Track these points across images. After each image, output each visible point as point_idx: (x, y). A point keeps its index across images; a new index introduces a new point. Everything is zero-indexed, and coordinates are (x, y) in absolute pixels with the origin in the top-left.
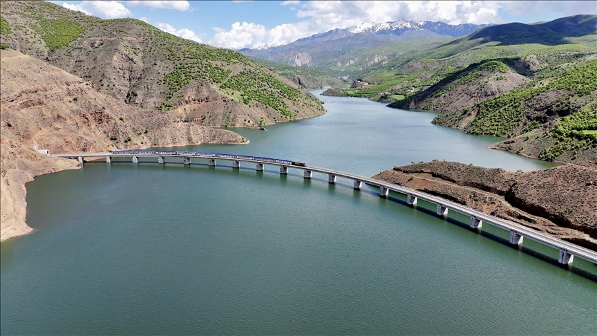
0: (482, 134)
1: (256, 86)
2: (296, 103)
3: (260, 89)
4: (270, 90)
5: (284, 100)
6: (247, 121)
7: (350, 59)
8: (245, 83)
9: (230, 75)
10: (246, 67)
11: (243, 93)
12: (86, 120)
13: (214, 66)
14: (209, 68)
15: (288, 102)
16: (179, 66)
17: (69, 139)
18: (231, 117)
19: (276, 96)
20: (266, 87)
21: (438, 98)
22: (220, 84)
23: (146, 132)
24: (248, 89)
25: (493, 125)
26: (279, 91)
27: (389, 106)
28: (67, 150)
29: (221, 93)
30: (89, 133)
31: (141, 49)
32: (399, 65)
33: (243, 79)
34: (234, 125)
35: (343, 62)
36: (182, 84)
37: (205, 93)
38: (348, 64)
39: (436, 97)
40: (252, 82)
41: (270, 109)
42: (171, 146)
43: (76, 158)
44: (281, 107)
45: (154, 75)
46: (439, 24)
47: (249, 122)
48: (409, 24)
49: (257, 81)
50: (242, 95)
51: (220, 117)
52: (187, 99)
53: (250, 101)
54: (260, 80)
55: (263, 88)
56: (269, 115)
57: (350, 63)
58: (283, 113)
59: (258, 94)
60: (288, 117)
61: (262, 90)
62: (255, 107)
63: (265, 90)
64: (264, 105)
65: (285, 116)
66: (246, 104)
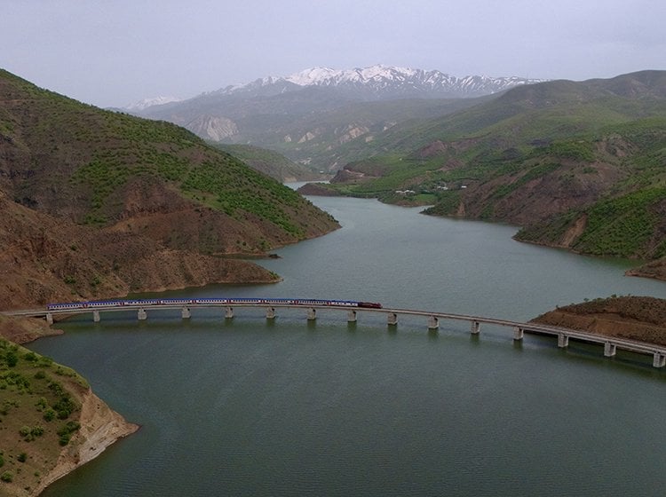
0: (601, 254)
3: (241, 189)
4: (256, 190)
5: (281, 206)
6: (241, 244)
7: (305, 130)
9: (191, 167)
10: (208, 152)
11: (218, 197)
12: (26, 252)
13: (160, 152)
14: (154, 156)
15: (289, 211)
16: (100, 152)
17: (14, 285)
18: (215, 237)
19: (268, 201)
20: (249, 187)
22: (179, 184)
23: (116, 269)
24: (224, 190)
25: (614, 241)
26: (268, 192)
28: (17, 303)
29: (187, 196)
30: (36, 273)
31: (19, 121)
33: (211, 173)
34: (223, 250)
36: (115, 183)
37: (158, 199)
38: (304, 139)
40: (225, 178)
41: (267, 222)
42: (163, 289)
43: (43, 317)
44: (281, 219)
45: (60, 168)
46: (436, 75)
47: (244, 244)
49: (232, 176)
50: (220, 201)
51: (196, 238)
52: (129, 209)
53: (233, 209)
54: (236, 175)
55: (245, 187)
57: (307, 138)
58: (287, 228)
59: (241, 197)
60: (296, 235)
61: (245, 191)
62: (243, 220)
63: (249, 190)
64: (256, 216)
65: (290, 234)
66: (230, 215)
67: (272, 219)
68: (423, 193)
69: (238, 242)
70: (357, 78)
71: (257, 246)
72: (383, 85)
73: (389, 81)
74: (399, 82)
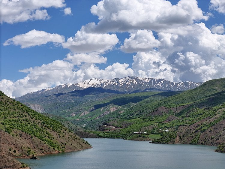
1: (17, 116)
2: (61, 135)
3: (21, 119)
4: (32, 120)
5: (48, 131)
6: (12, 151)
7: (84, 110)
8: (4, 112)
15: (54, 134)
19: (39, 127)
20: (27, 118)
21: (204, 133)
24: (8, 118)
26: (41, 122)
27: (153, 142)
32: (137, 113)
35: (77, 113)
38: (83, 114)
39: (202, 132)
41: (36, 139)
44: (47, 138)
47: (15, 151)
48: (135, 80)
49: (17, 111)
50: (3, 124)
53: (12, 130)
54: (20, 111)
55: (25, 118)
56: (35, 146)
57: (84, 114)
58: (50, 144)
59: (20, 123)
60: (56, 149)
61: (23, 120)
62: (18, 137)
63: (27, 120)
64: (28, 135)
65: (52, 148)
66: (9, 133)
67: (40, 138)
68: (152, 134)
69: (10, 150)
70: (117, 84)
71: (24, 154)
72: (131, 87)
73: (135, 85)
74: (141, 86)
